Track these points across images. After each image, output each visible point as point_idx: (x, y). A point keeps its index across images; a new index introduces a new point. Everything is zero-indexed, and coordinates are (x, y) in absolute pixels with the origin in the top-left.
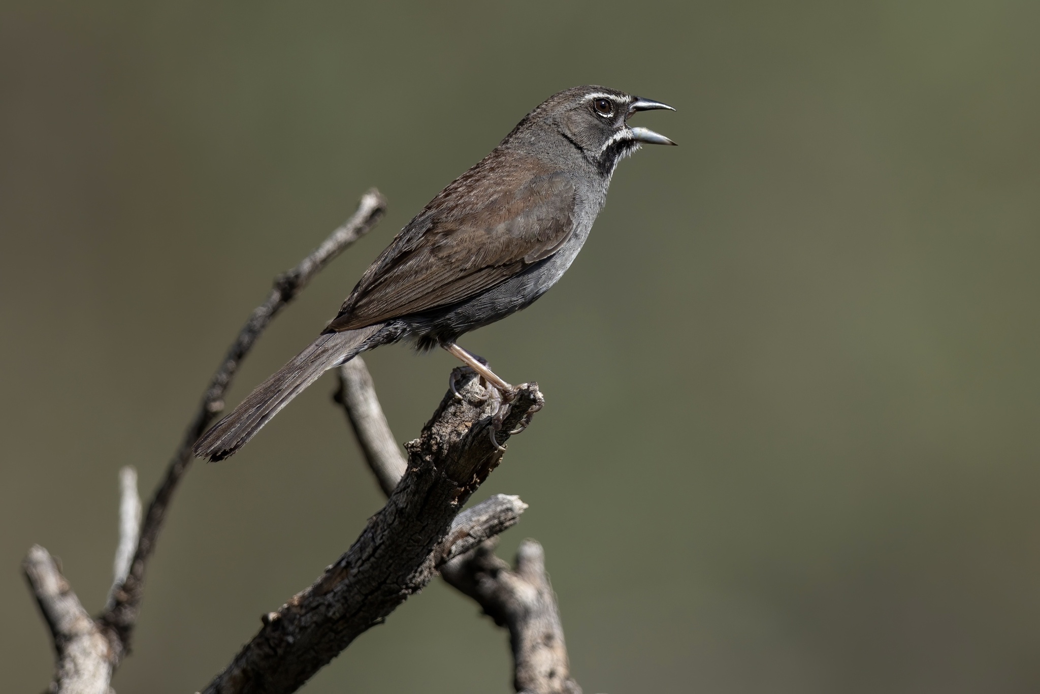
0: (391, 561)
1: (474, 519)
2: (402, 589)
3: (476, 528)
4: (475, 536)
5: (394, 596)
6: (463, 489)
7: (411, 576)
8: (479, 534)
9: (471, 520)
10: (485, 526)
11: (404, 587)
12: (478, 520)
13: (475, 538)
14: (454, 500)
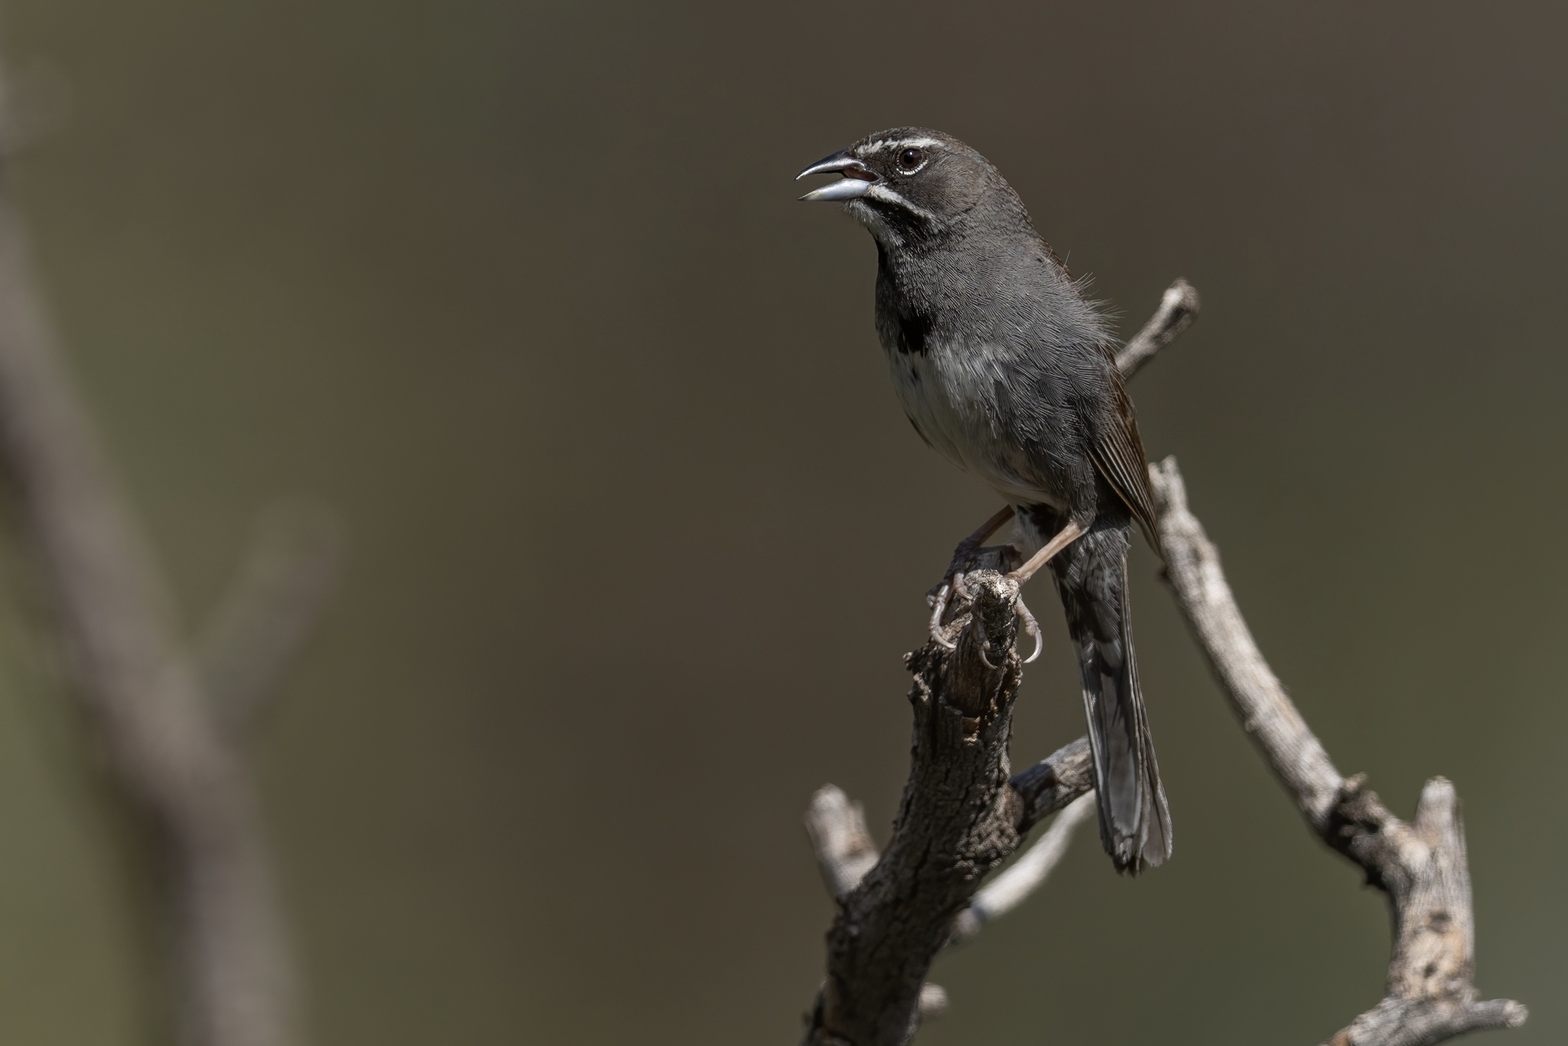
0: (927, 821)
1: (1067, 760)
2: (957, 861)
3: (1069, 773)
4: (1068, 783)
5: (948, 870)
6: (978, 719)
7: (963, 841)
8: (1074, 780)
9: (1062, 762)
10: (1082, 770)
11: (959, 857)
12: (1072, 761)
13: (1070, 787)
14: (970, 735)
